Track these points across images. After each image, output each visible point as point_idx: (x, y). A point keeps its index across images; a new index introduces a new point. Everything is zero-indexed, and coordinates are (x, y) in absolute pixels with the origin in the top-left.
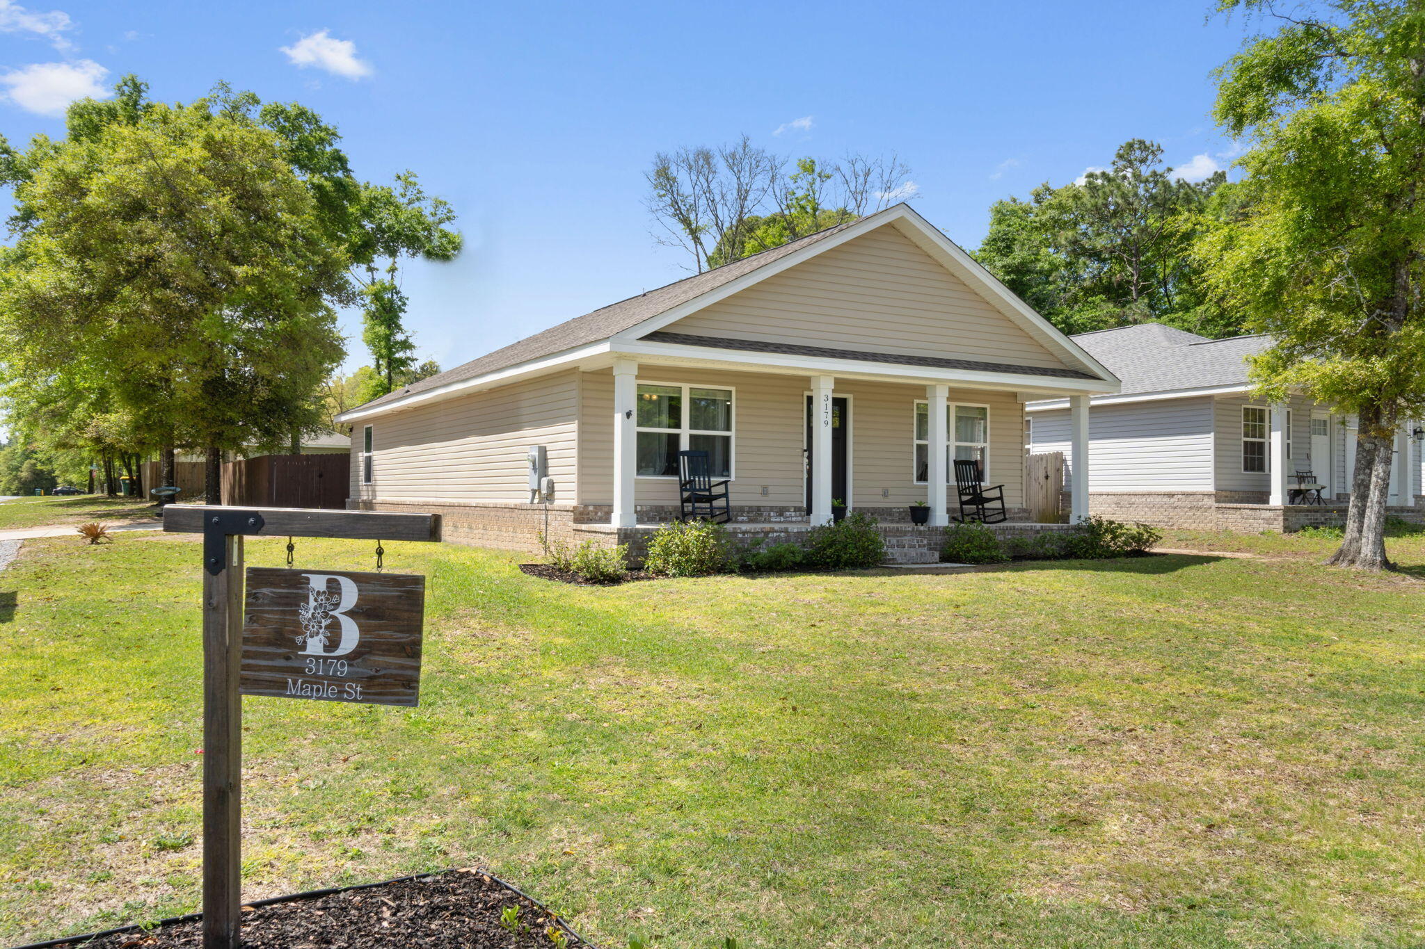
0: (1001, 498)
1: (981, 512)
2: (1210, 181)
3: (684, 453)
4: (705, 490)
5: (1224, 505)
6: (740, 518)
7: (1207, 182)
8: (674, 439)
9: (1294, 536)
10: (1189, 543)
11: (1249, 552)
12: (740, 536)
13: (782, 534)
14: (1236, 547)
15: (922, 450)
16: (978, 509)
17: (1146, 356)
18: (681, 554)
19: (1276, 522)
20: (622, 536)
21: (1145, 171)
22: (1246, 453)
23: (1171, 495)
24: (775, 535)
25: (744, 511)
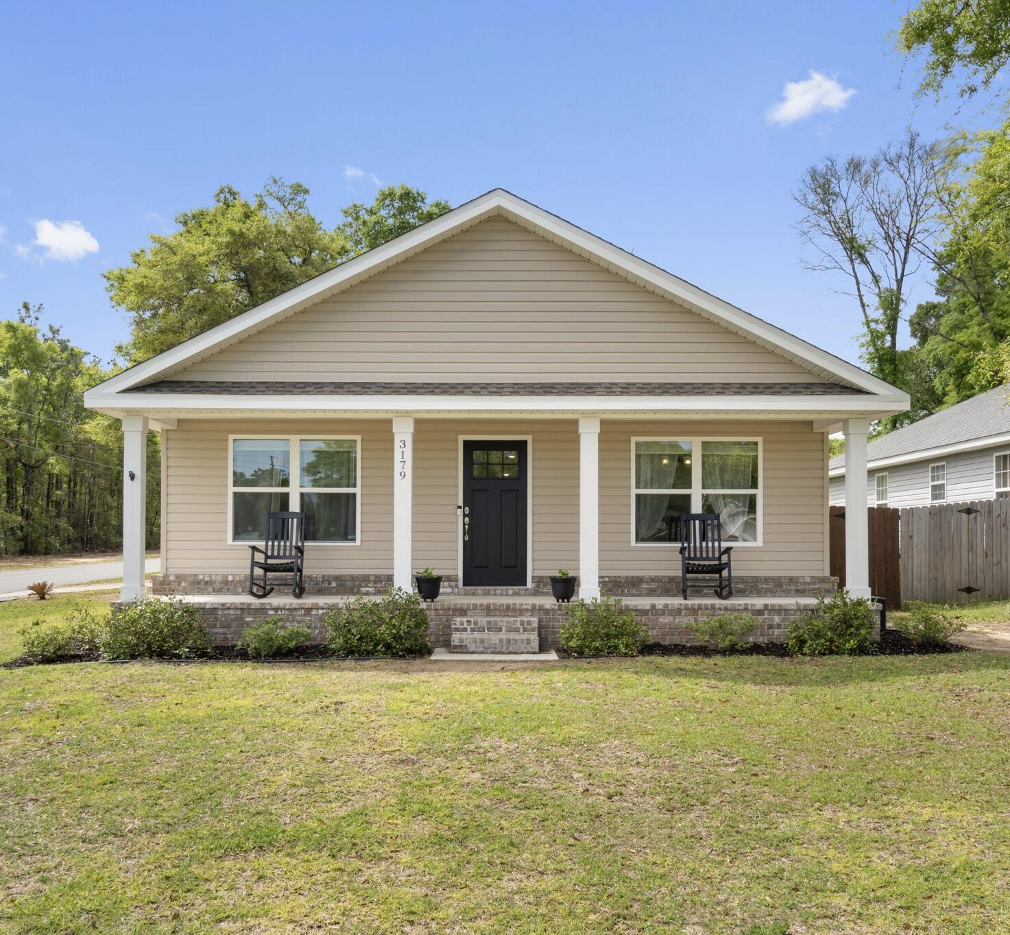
13: (330, 612)
24: (321, 612)
25: (369, 581)
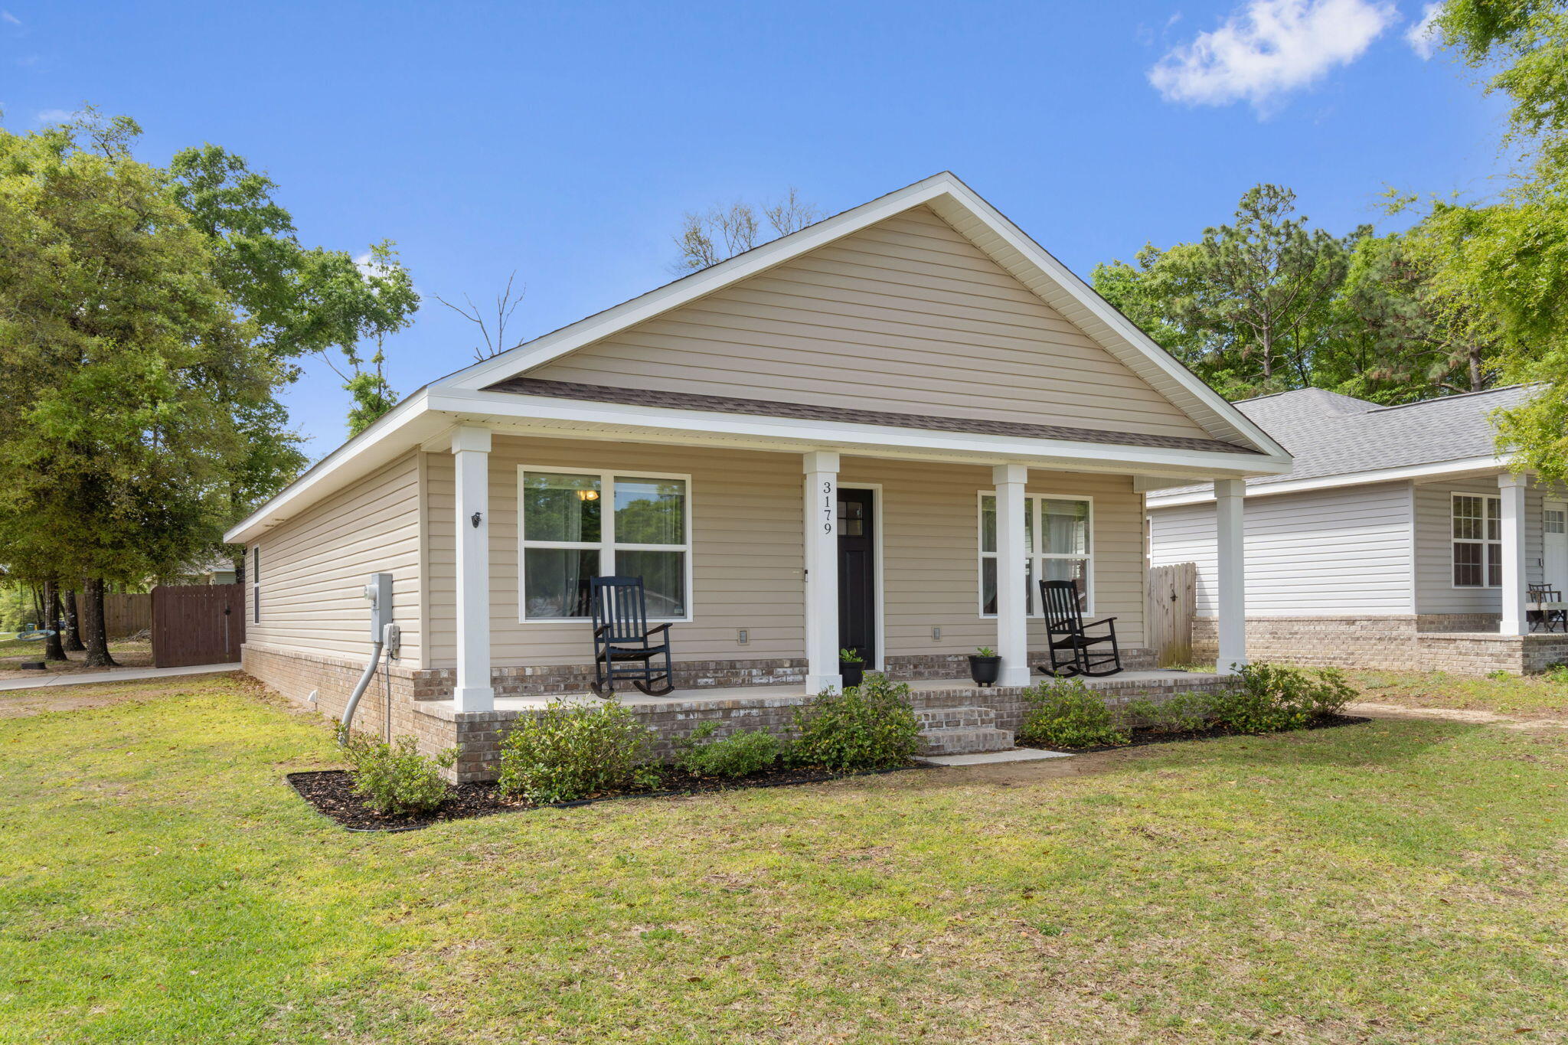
0: (1112, 638)
1: (1082, 659)
2: (1352, 236)
3: (608, 581)
4: (636, 639)
5: (1431, 635)
6: (702, 681)
7: (1349, 238)
8: (591, 559)
9: (1540, 678)
10: (1388, 692)
11: (1484, 708)
12: (681, 717)
13: (754, 712)
14: (1462, 702)
15: (990, 565)
16: (1077, 655)
17: (1306, 430)
18: (552, 764)
19: (1510, 660)
20: (466, 727)
21: (1278, 224)
22: (1457, 560)
23: (1351, 621)
24: (742, 712)
25: (708, 670)
